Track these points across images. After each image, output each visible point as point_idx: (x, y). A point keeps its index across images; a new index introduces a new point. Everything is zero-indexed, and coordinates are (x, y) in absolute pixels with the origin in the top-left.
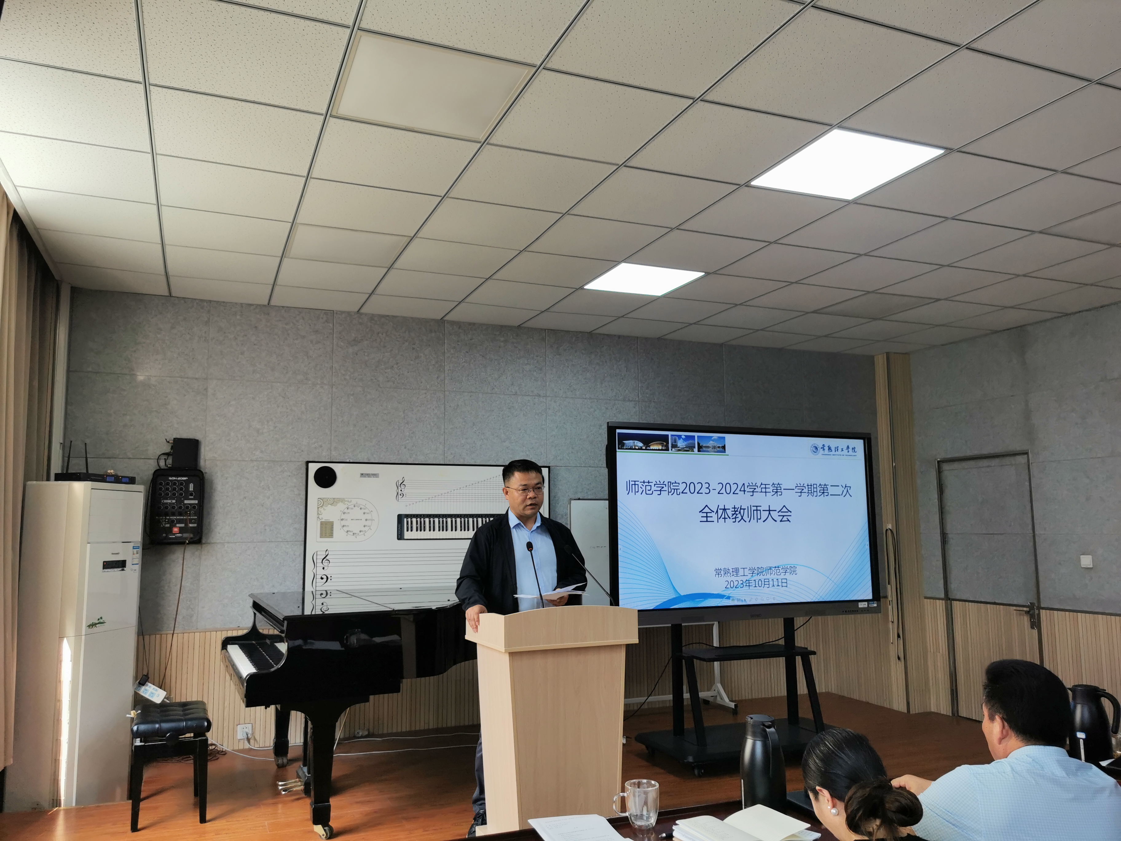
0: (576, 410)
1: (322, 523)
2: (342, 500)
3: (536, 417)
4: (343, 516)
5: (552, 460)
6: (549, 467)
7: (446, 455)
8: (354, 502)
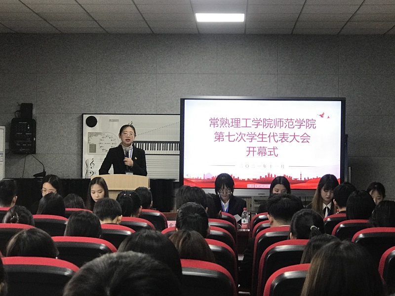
1: (90, 145)
2: (100, 133)
4: (101, 142)
8: (106, 134)
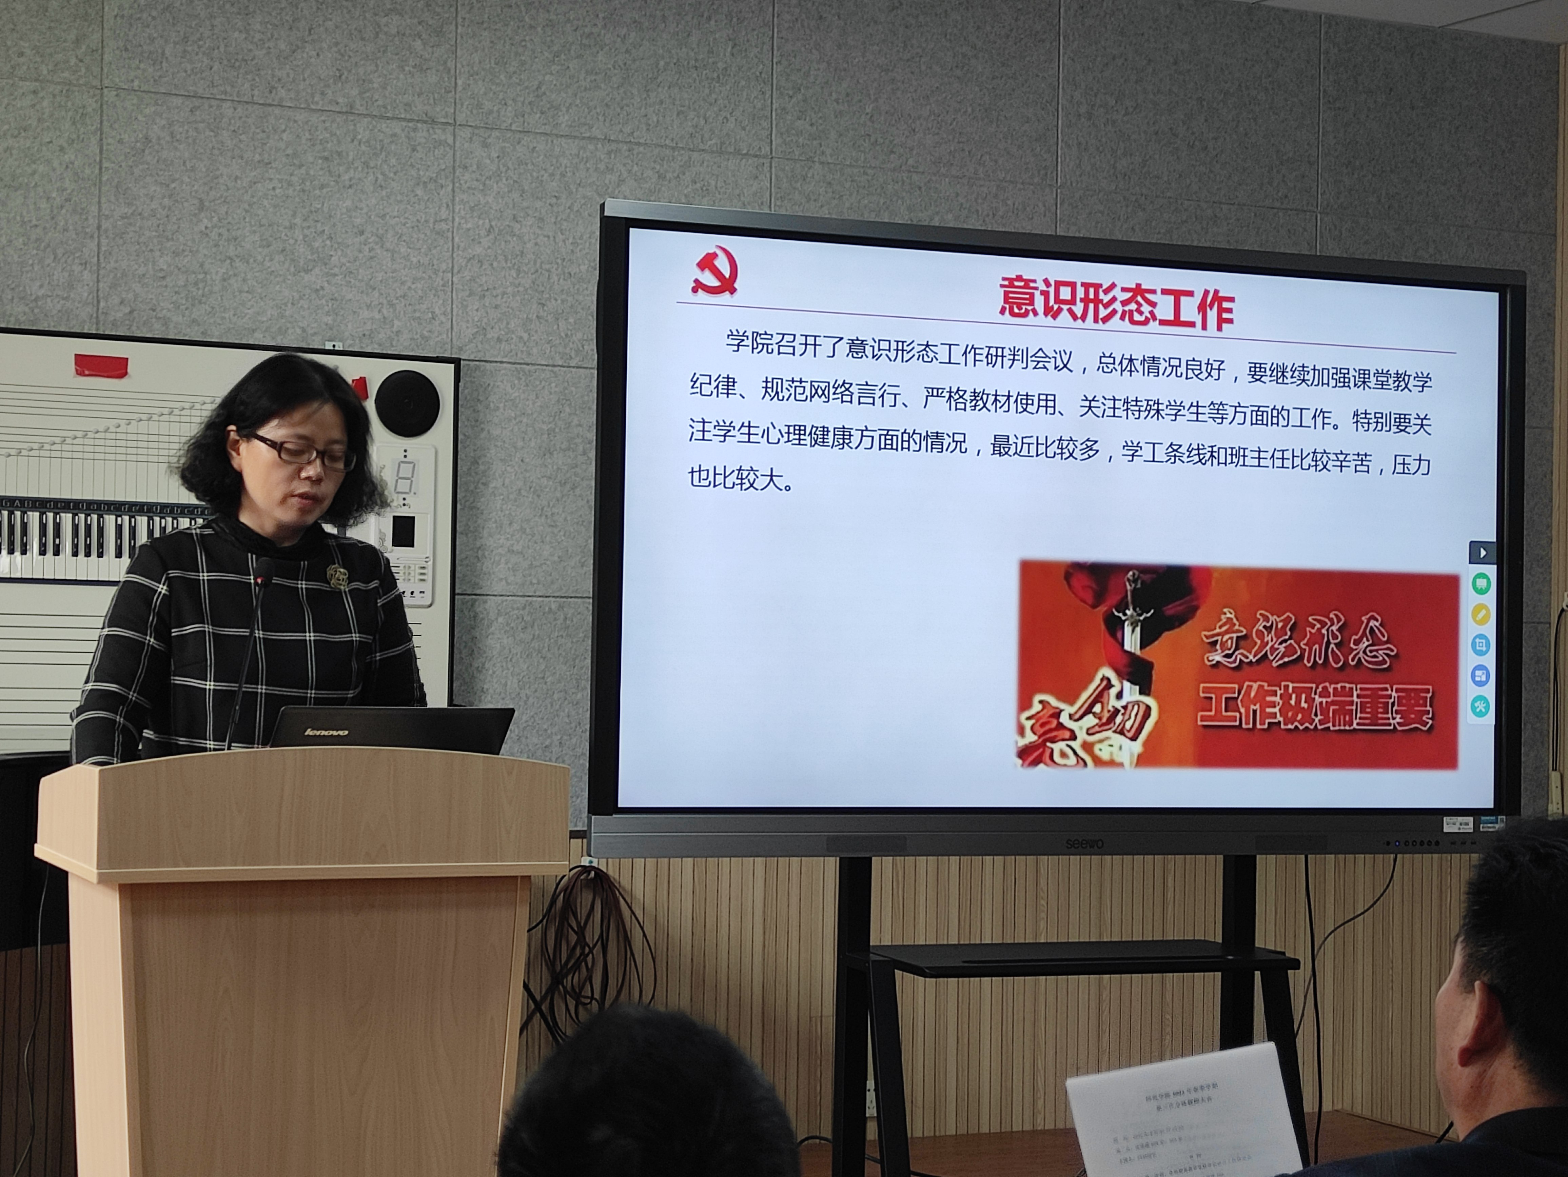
0: (558, 177)
3: (419, 192)
5: (470, 341)
6: (456, 362)
7: (102, 304)
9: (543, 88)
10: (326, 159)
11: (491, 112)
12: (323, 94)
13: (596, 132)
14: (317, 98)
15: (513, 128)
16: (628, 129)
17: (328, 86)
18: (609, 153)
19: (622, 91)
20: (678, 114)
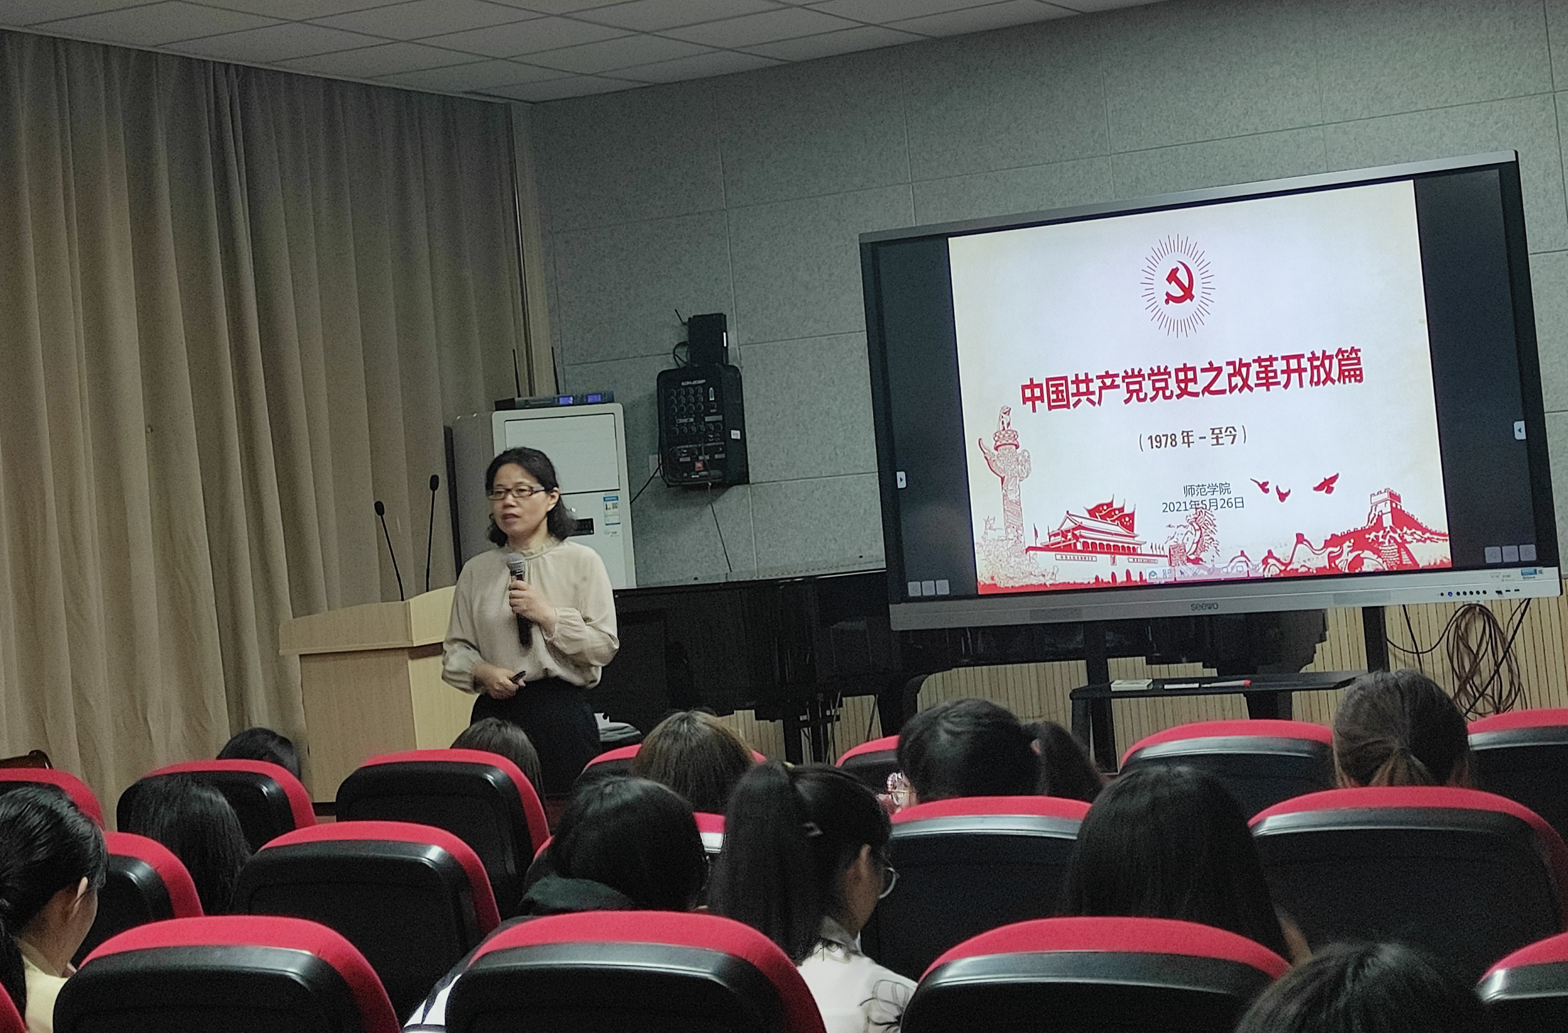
9: (1380, 87)
10: (1244, 166)
11: (1346, 110)
12: (1238, 126)
13: (1420, 106)
14: (1234, 129)
15: (1363, 117)
16: (1443, 98)
17: (1240, 121)
18: (1431, 117)
19: (1435, 73)
20: (1479, 79)
